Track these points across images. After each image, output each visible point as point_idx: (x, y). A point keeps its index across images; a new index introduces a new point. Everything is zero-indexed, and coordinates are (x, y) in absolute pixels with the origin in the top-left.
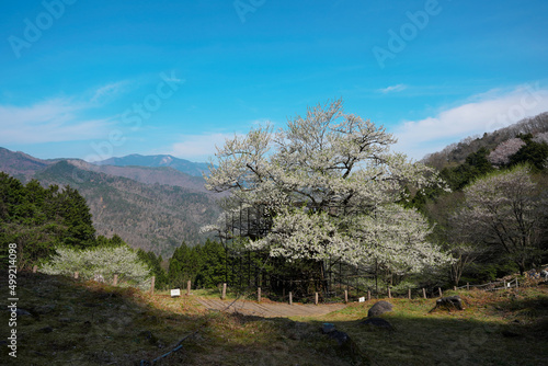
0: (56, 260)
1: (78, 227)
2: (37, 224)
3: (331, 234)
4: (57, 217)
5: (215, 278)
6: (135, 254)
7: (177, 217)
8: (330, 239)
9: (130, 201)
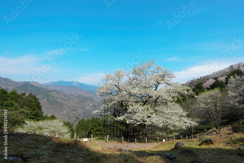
0: (25, 126)
1: (35, 111)
2: (15, 110)
3: (152, 114)
4: (25, 107)
5: (97, 133)
6: (62, 123)
7: (80, 107)
8: (152, 116)
9: (59, 100)
